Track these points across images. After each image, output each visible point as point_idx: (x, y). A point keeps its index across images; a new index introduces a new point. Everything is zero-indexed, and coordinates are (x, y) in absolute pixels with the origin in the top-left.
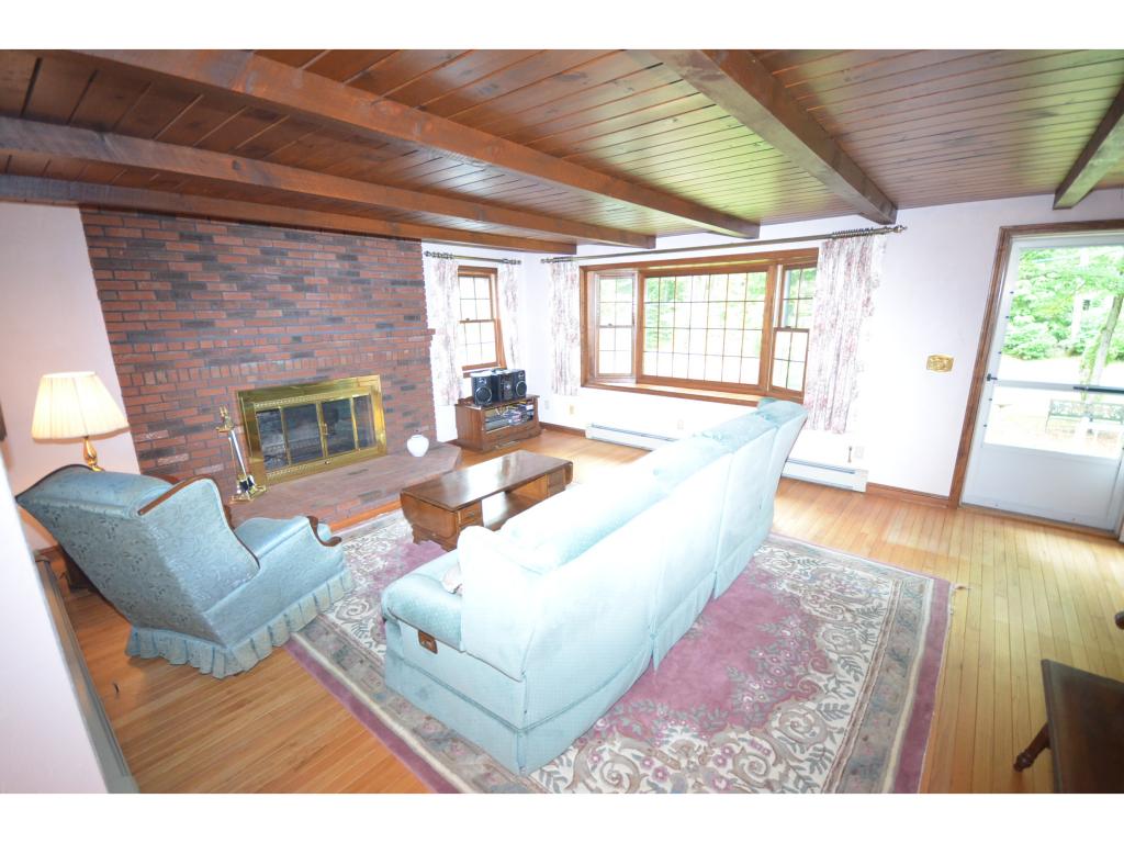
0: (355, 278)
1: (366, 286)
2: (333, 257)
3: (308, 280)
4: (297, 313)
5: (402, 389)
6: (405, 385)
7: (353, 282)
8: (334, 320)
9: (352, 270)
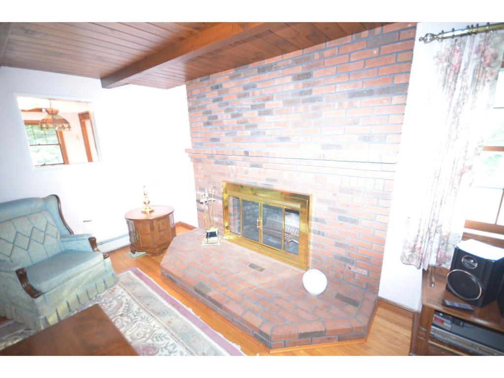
0: (307, 97)
1: (317, 104)
2: (289, 79)
3: (269, 105)
4: (258, 133)
5: (340, 218)
6: (344, 215)
7: (304, 101)
8: (283, 139)
9: (305, 89)
